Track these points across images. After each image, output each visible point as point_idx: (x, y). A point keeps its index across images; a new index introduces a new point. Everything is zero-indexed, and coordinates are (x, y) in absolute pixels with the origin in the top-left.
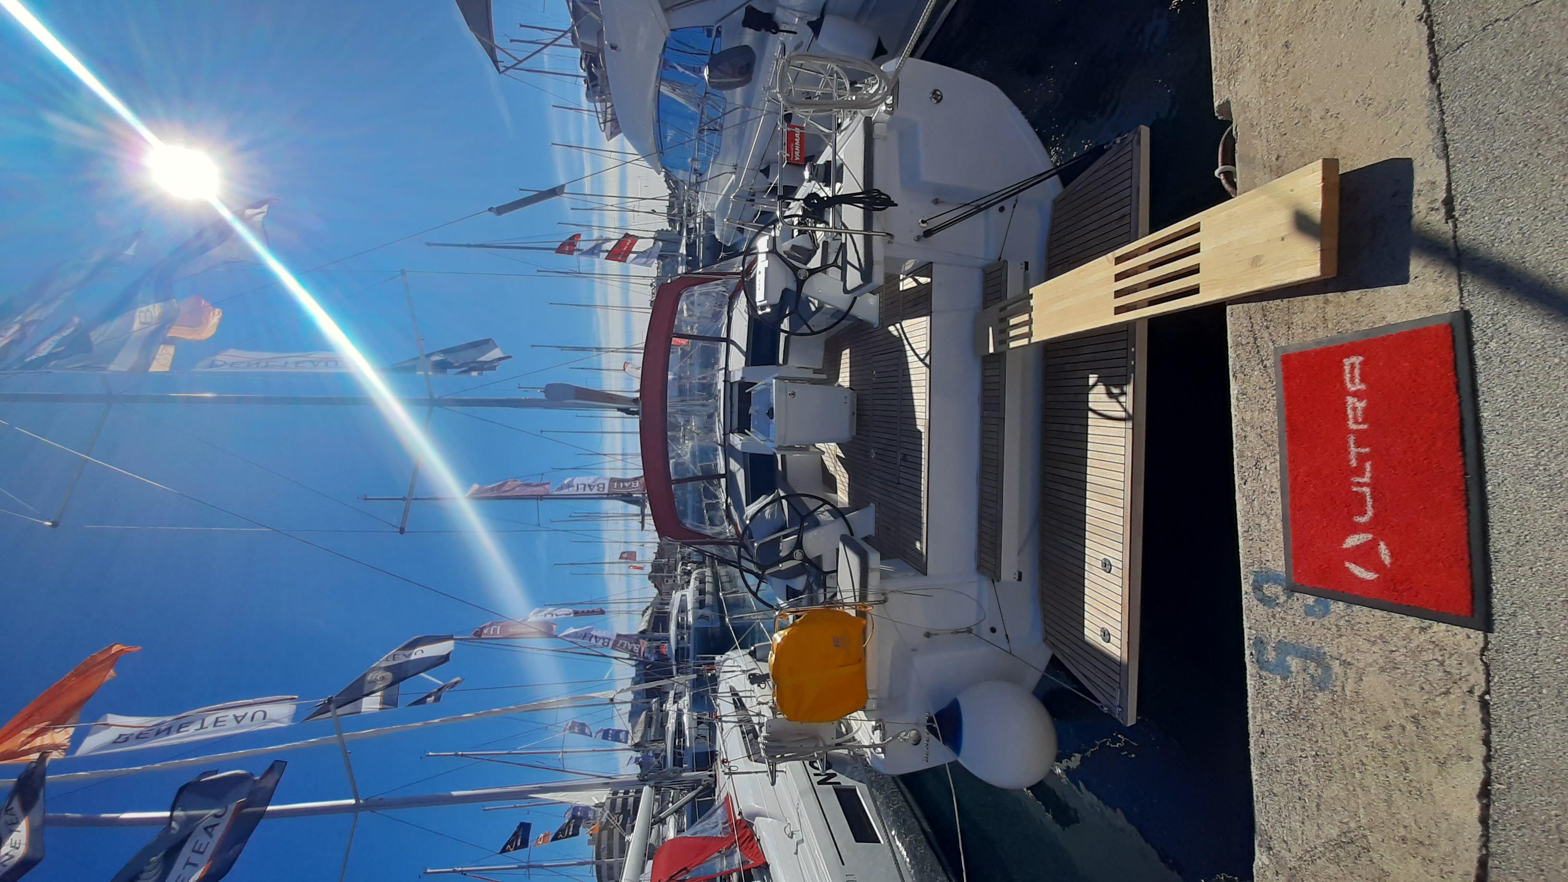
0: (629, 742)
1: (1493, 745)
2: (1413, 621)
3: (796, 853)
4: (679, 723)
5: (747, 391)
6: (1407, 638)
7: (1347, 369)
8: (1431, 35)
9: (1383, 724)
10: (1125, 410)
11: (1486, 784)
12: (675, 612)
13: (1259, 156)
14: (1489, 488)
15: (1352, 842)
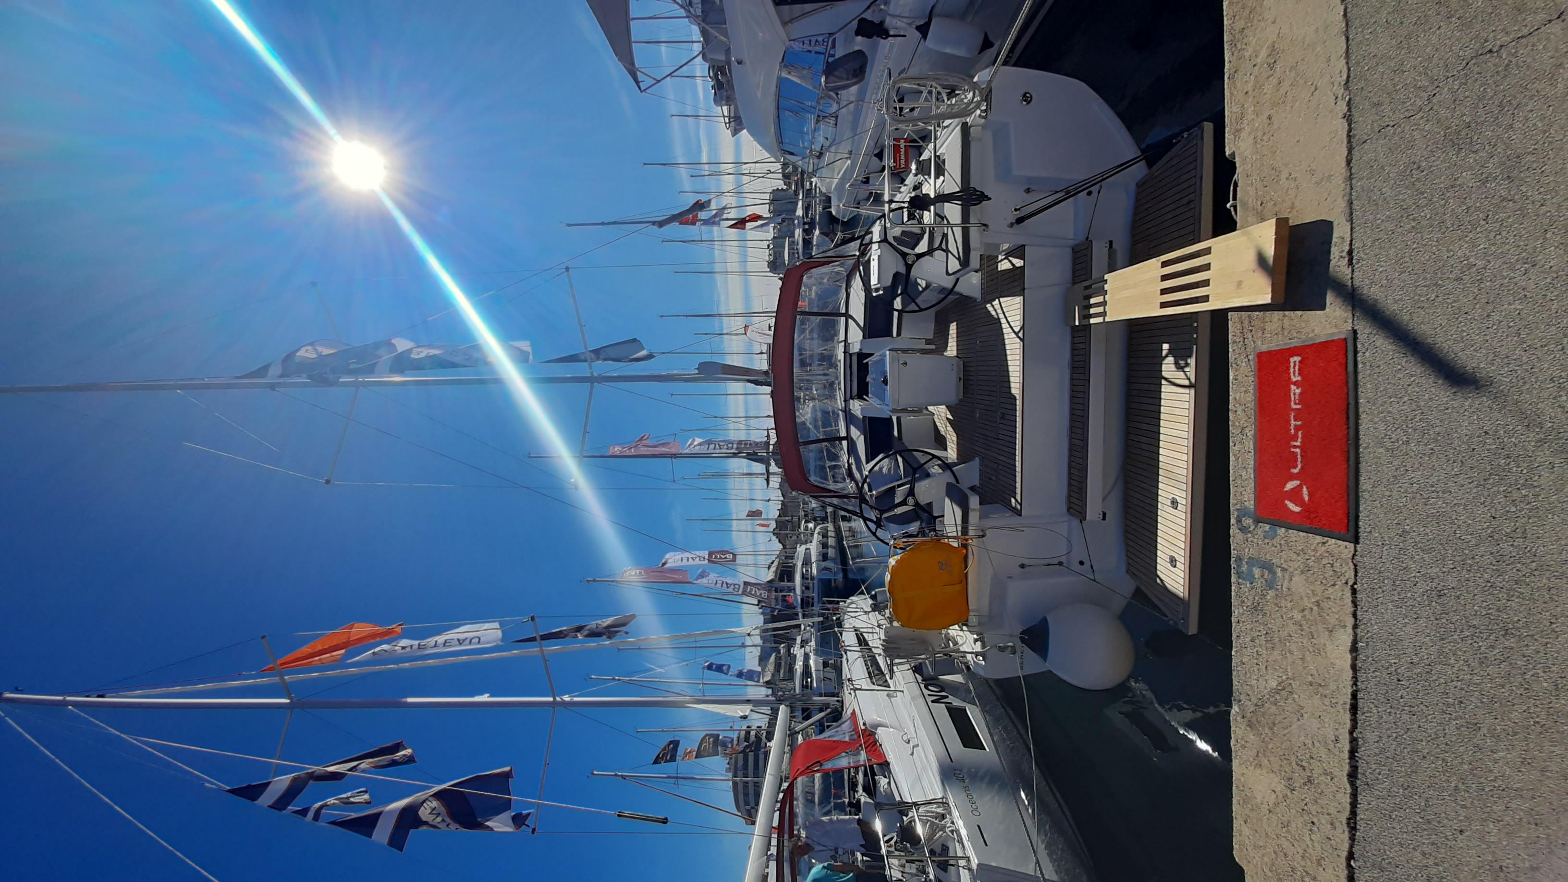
0: (761, 681)
1: (1358, 617)
2: (1319, 539)
3: (912, 754)
4: (806, 666)
5: (865, 362)
6: (1315, 550)
7: (1292, 364)
8: (1350, 130)
9: (1301, 608)
10: (1189, 379)
11: (1355, 642)
12: (799, 564)
13: (1250, 200)
14: (1361, 450)
15: (1283, 689)
